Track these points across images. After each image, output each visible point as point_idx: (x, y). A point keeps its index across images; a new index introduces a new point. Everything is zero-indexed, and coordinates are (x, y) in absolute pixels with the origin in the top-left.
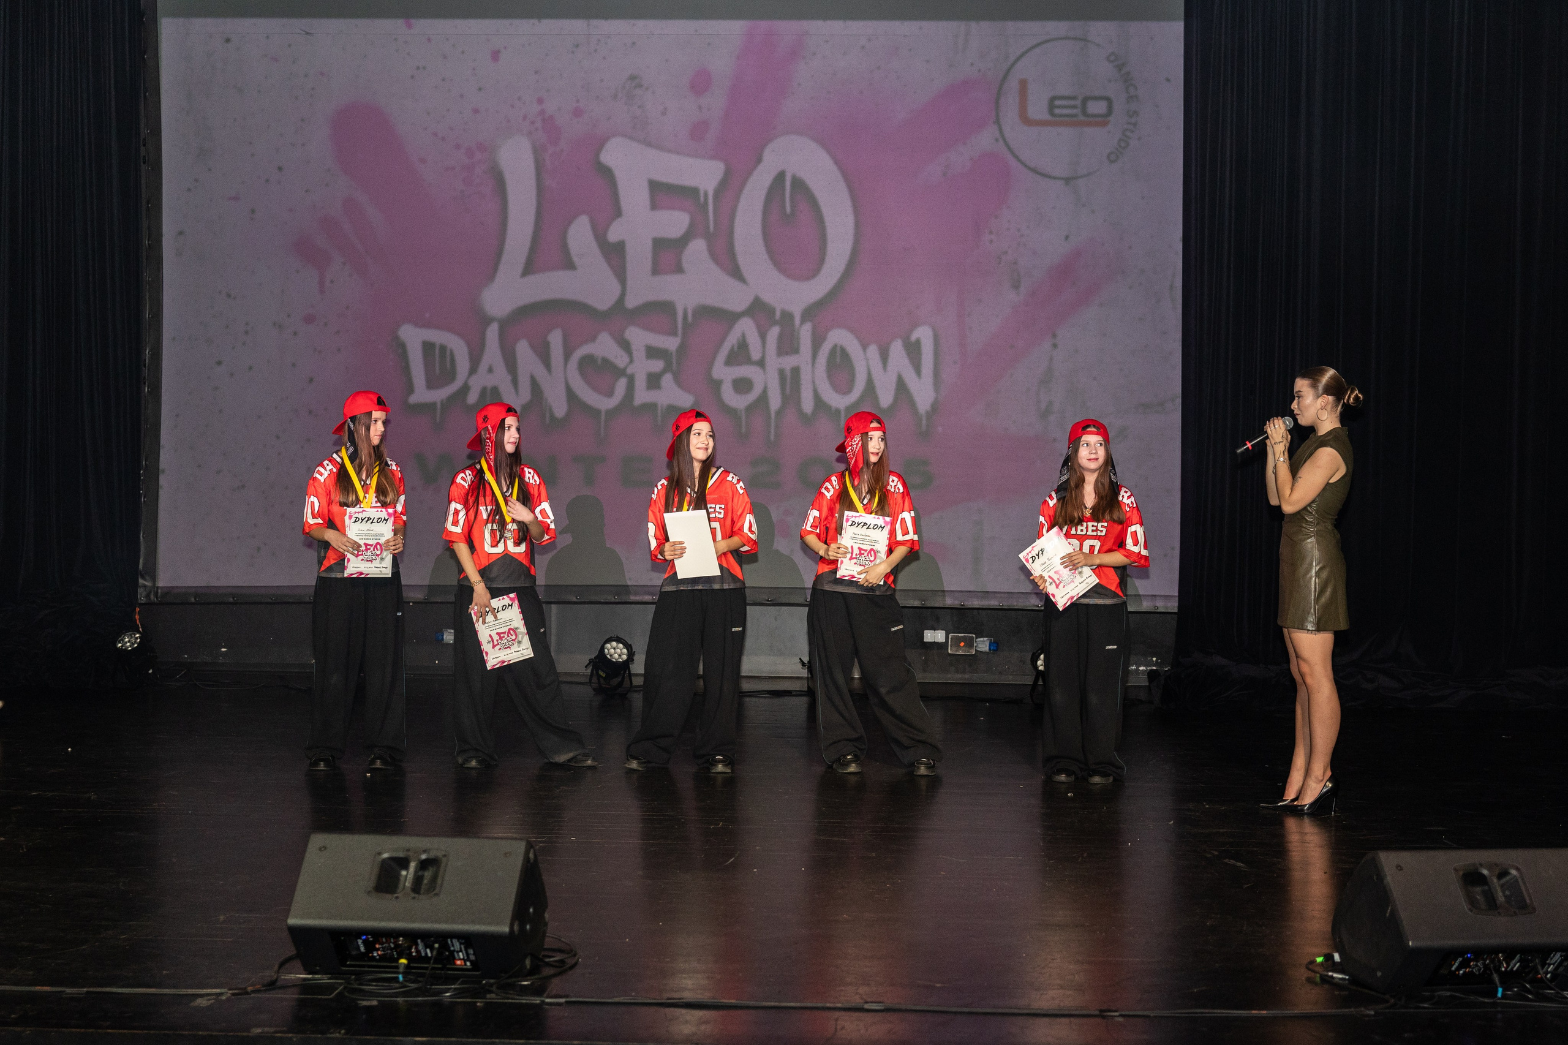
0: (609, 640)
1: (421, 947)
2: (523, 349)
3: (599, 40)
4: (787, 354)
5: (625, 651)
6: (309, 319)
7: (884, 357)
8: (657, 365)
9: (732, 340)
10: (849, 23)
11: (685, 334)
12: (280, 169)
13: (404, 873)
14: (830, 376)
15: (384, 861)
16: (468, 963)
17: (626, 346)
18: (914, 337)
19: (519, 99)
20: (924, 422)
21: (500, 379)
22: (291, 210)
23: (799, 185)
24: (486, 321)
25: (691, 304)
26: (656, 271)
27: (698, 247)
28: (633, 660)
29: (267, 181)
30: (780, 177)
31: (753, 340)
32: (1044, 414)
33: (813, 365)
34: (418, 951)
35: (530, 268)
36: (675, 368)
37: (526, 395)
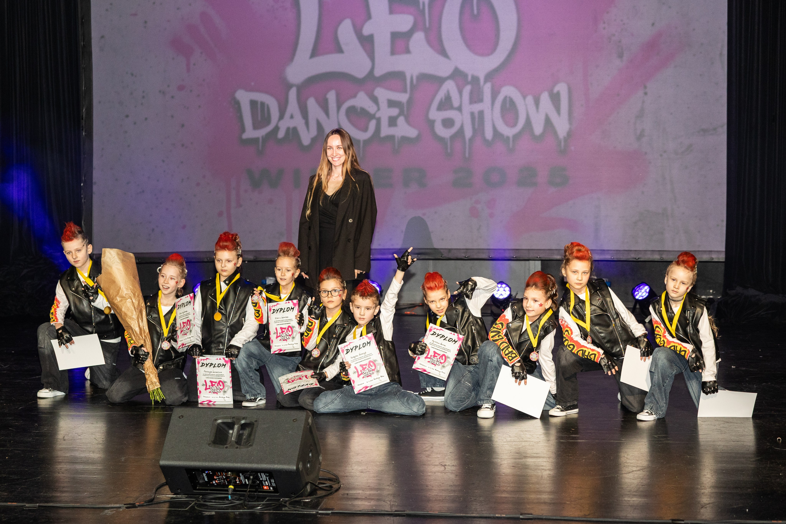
1: (242, 478)
2: (312, 104)
4: (476, 102)
6: (181, 88)
7: (537, 103)
8: (394, 112)
9: (441, 95)
11: (412, 90)
13: (231, 432)
14: (503, 116)
15: (219, 424)
16: (271, 488)
17: (375, 100)
18: (556, 90)
20: (563, 144)
22: (169, 21)
24: (289, 86)
25: (415, 73)
26: (393, 52)
27: (419, 37)
29: (154, 3)
31: (454, 94)
32: (640, 137)
33: (492, 110)
34: (240, 481)
35: (315, 53)
36: (405, 113)
37: (313, 132)
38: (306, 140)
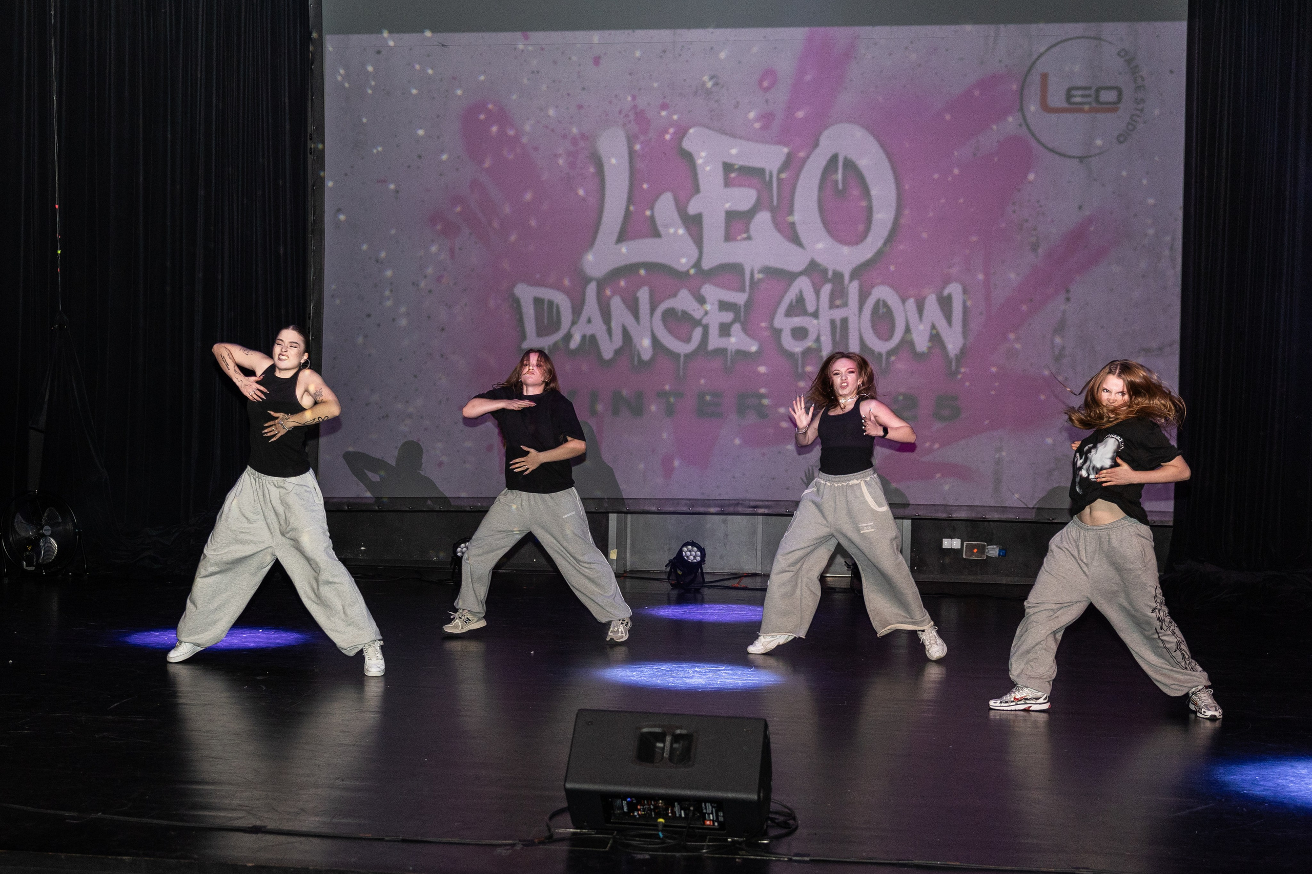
0: (686, 545)
2: (617, 305)
3: (683, 47)
4: (837, 307)
5: (699, 553)
6: (442, 279)
7: (920, 309)
8: (728, 317)
9: (791, 296)
10: (895, 28)
11: (751, 288)
12: (420, 157)
14: (874, 326)
17: (702, 300)
18: (946, 293)
19: (616, 96)
20: (954, 364)
21: (598, 328)
22: (428, 191)
23: (850, 165)
24: (587, 280)
25: (757, 266)
26: (729, 237)
27: (763, 218)
28: (705, 561)
29: (409, 167)
30: (834, 159)
31: (809, 296)
32: (1058, 358)
33: (859, 317)
35: (622, 237)
36: (742, 318)
37: (618, 341)
38: (607, 351)
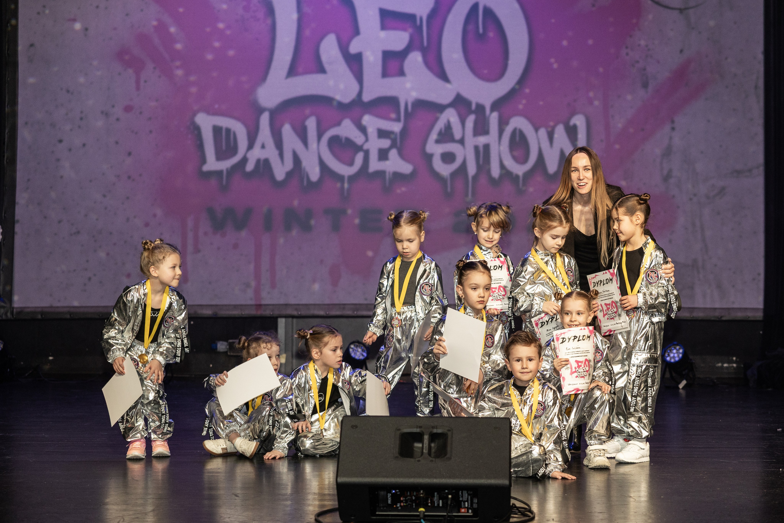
1: (436, 498)
2: (287, 130)
4: (480, 134)
6: (128, 109)
7: (551, 136)
8: (385, 143)
9: (440, 125)
11: (406, 118)
14: (512, 151)
18: (572, 122)
22: (115, 29)
23: (489, 13)
24: (260, 110)
25: (411, 99)
26: (385, 74)
27: (415, 57)
29: (97, 7)
30: (475, 7)
32: (666, 178)
33: (499, 143)
34: (433, 502)
35: (292, 71)
36: (398, 144)
